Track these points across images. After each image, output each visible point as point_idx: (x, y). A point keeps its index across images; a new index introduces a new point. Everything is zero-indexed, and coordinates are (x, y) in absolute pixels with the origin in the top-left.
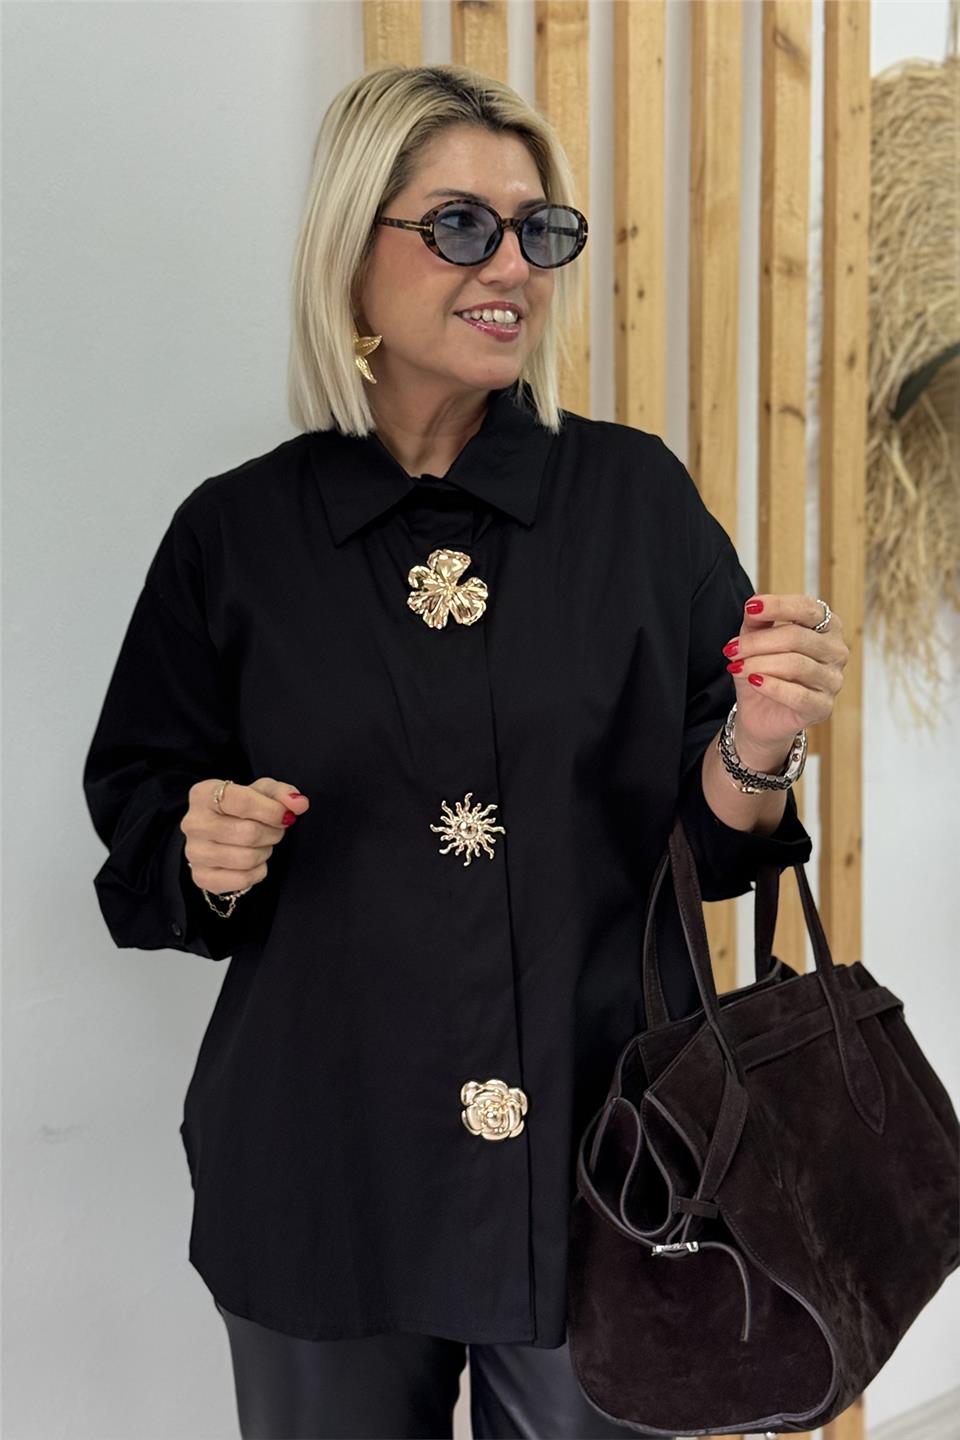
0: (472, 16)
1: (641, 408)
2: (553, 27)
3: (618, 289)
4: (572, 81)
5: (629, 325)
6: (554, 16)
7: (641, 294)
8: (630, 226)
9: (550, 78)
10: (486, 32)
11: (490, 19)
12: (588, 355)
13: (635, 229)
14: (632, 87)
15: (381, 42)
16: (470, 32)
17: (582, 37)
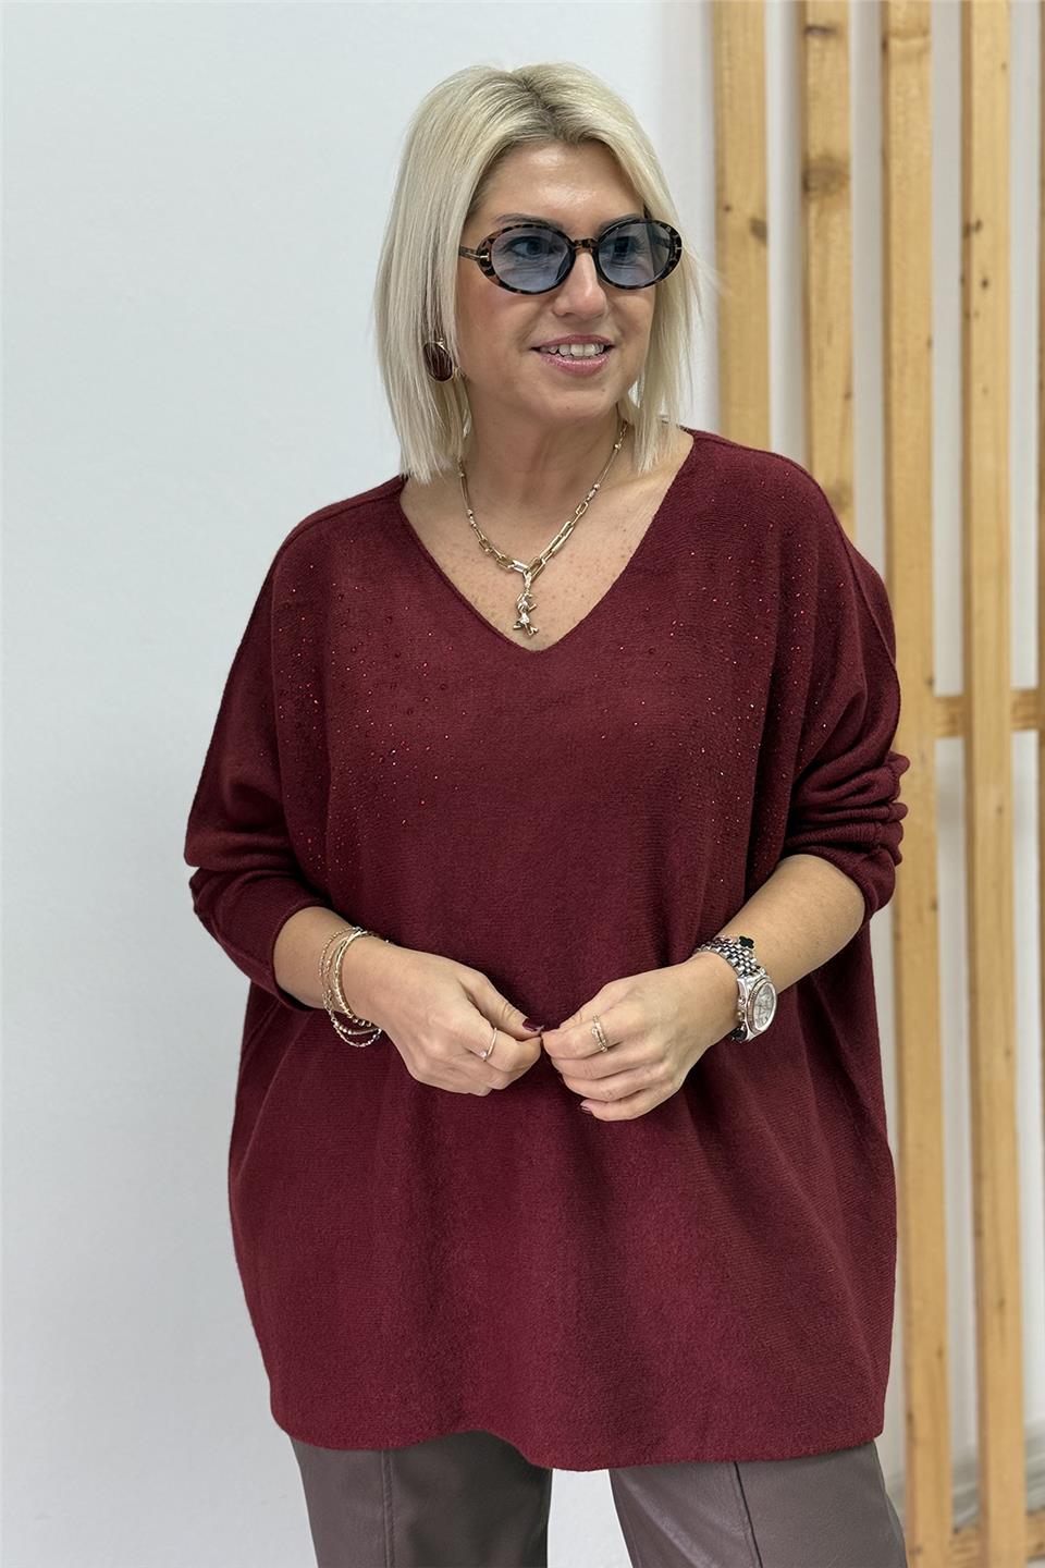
0: (815, 42)
1: (985, 391)
2: (896, 45)
3: (965, 280)
4: (914, 92)
5: (972, 311)
6: (898, 34)
7: (985, 284)
8: (973, 220)
9: (893, 91)
10: (828, 55)
11: (832, 43)
12: (929, 343)
13: (979, 225)
14: (976, 93)
15: (726, 74)
16: (813, 57)
17: (924, 51)
